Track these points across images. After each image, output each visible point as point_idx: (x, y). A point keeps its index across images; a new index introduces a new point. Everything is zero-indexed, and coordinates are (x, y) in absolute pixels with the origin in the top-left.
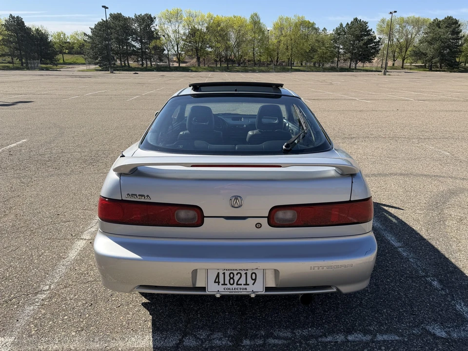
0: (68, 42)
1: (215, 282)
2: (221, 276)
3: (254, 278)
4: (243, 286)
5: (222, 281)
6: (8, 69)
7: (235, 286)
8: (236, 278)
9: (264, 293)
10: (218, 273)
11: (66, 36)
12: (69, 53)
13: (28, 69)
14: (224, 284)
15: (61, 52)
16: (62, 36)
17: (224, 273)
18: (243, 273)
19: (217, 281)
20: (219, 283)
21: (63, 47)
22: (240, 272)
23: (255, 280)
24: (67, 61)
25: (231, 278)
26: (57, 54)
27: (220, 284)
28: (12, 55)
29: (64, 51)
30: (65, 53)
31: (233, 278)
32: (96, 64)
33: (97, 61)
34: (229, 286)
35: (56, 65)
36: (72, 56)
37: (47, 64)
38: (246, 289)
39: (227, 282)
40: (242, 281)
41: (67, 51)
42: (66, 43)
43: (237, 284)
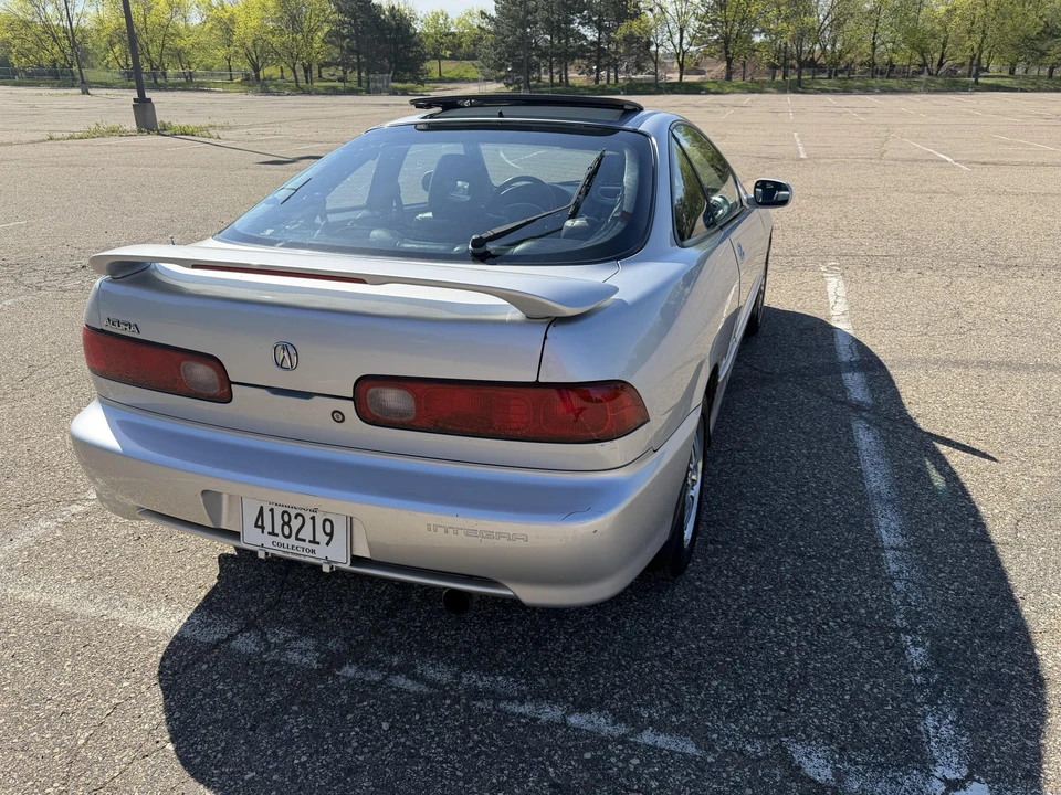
0: (453, 34)
1: (256, 526)
2: (267, 515)
3: (328, 530)
4: (307, 545)
5: (268, 528)
6: (335, 92)
7: (292, 540)
8: (296, 524)
9: (347, 566)
10: (262, 508)
11: (449, 20)
12: (453, 57)
13: (368, 92)
14: (272, 533)
15: (438, 57)
16: (441, 21)
17: (272, 510)
18: (308, 516)
19: (260, 523)
20: (262, 527)
21: (442, 44)
22: (302, 512)
23: (331, 535)
24: (446, 76)
25: (284, 524)
26: (424, 60)
27: (266, 531)
28: (345, 65)
29: (443, 54)
30: (444, 58)
31: (288, 524)
32: (499, 80)
33: (503, 73)
34: (280, 539)
35: (422, 83)
36: (458, 63)
37: (405, 82)
38: (313, 551)
39: (278, 530)
40: (306, 533)
41: (448, 52)
42: (447, 35)
43: (297, 539)
